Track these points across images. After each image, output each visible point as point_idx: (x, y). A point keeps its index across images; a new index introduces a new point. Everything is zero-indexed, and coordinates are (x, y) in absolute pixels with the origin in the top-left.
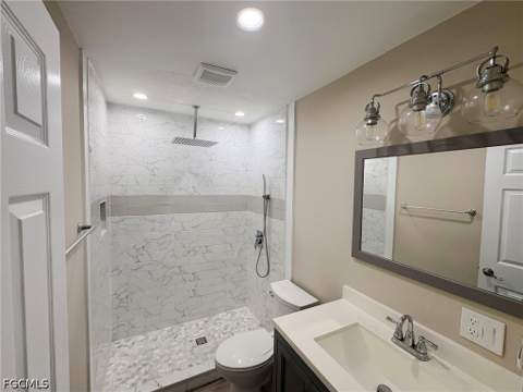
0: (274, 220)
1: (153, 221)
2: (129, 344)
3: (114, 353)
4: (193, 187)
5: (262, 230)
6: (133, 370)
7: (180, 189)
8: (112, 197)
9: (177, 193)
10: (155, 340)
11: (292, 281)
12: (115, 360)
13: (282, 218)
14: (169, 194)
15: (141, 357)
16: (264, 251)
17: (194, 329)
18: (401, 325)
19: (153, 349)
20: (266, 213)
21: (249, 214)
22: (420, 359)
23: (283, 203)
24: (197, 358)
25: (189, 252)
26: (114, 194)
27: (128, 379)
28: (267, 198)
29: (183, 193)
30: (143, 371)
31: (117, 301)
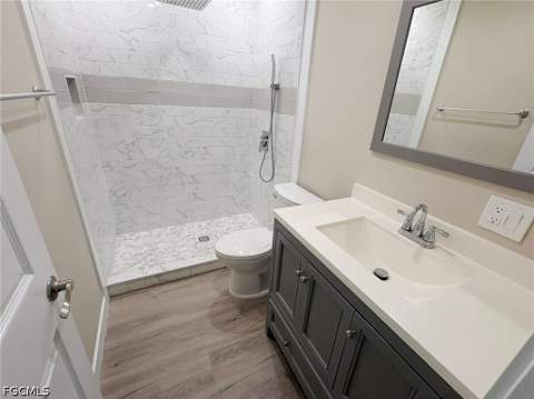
0: (283, 116)
1: (140, 112)
2: (134, 238)
3: (119, 245)
4: (185, 71)
5: (268, 130)
6: (139, 257)
7: (169, 72)
8: (83, 76)
9: (164, 78)
10: (159, 236)
11: (298, 184)
12: (122, 249)
13: (293, 112)
14: (155, 78)
15: (146, 249)
16: (269, 154)
17: (196, 228)
18: (414, 214)
19: (157, 243)
20: (274, 108)
21: (255, 112)
22: (425, 246)
23: (294, 92)
24: (200, 251)
25: (186, 153)
26: (85, 72)
27: (135, 264)
28: (276, 88)
29: (172, 78)
30: (148, 259)
31: (114, 199)
